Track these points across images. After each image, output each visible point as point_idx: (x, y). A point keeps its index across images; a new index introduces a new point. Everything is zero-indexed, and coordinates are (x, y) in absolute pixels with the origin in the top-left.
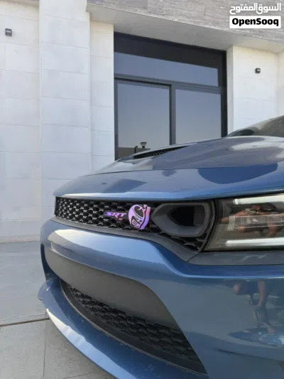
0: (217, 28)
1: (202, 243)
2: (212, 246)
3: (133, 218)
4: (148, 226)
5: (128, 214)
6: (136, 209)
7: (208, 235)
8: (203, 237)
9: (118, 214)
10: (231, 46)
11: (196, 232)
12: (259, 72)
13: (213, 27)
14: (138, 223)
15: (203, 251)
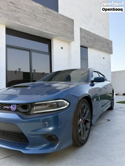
2: (31, 113)
4: (16, 110)
6: (13, 106)
7: (30, 111)
8: (28, 112)
9: (8, 107)
11: (27, 111)
14: (13, 109)
15: (29, 115)
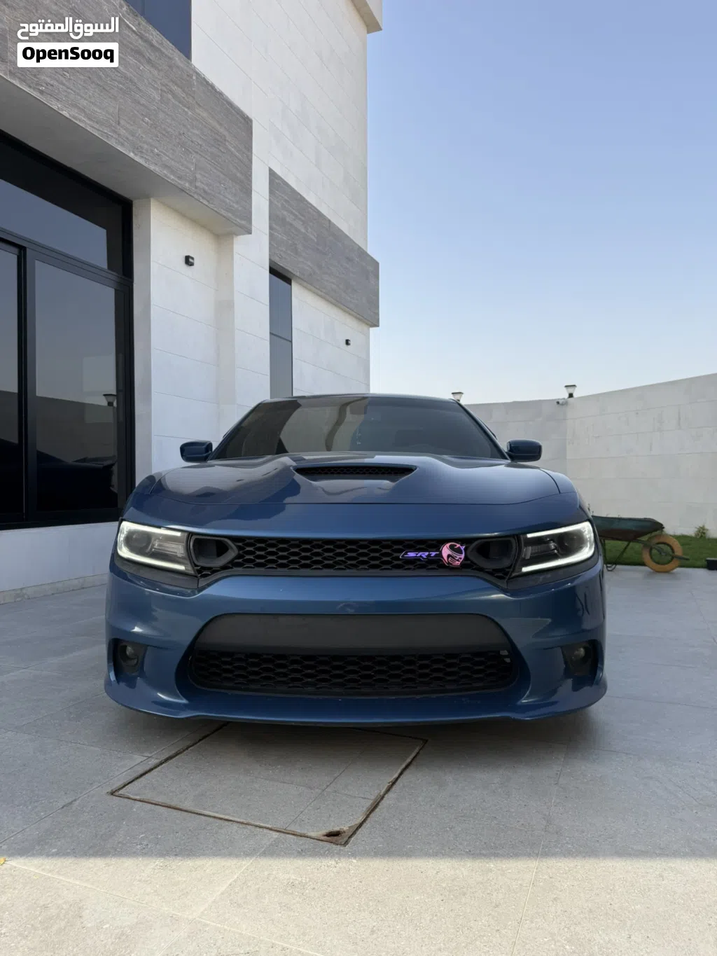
0: (137, 159)
1: (508, 572)
3: (449, 556)
5: (441, 552)
6: (452, 548)
7: (513, 565)
9: (427, 553)
10: (147, 197)
12: (192, 264)
13: (132, 155)
14: (458, 560)
15: (510, 578)
